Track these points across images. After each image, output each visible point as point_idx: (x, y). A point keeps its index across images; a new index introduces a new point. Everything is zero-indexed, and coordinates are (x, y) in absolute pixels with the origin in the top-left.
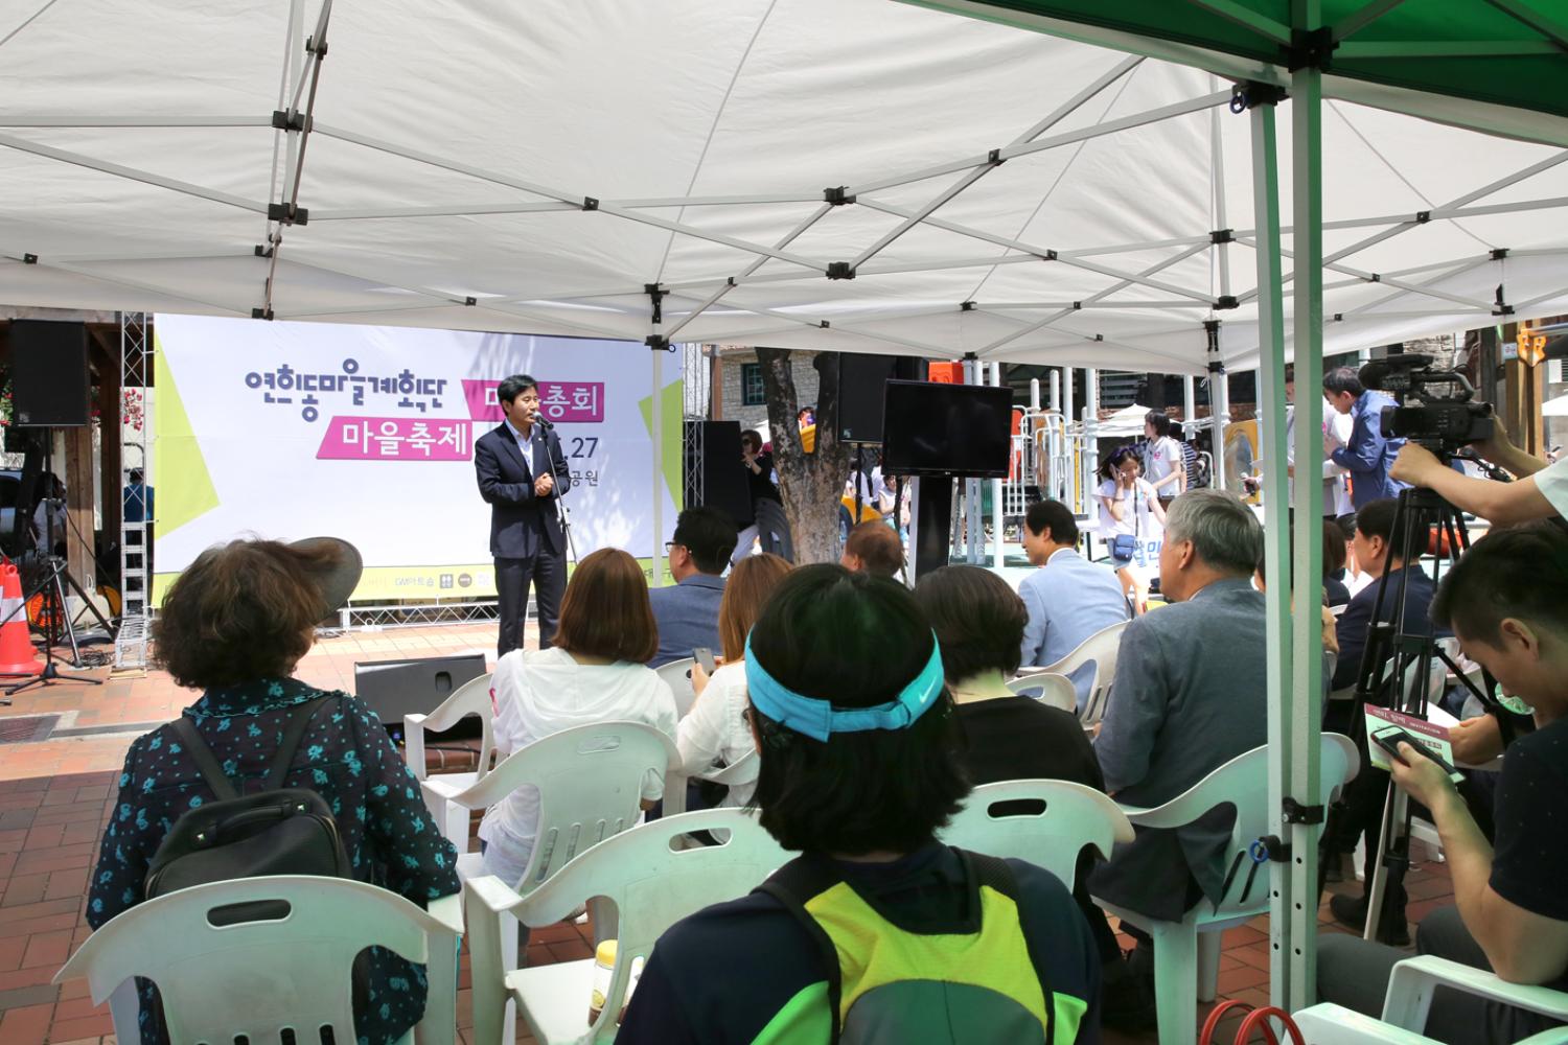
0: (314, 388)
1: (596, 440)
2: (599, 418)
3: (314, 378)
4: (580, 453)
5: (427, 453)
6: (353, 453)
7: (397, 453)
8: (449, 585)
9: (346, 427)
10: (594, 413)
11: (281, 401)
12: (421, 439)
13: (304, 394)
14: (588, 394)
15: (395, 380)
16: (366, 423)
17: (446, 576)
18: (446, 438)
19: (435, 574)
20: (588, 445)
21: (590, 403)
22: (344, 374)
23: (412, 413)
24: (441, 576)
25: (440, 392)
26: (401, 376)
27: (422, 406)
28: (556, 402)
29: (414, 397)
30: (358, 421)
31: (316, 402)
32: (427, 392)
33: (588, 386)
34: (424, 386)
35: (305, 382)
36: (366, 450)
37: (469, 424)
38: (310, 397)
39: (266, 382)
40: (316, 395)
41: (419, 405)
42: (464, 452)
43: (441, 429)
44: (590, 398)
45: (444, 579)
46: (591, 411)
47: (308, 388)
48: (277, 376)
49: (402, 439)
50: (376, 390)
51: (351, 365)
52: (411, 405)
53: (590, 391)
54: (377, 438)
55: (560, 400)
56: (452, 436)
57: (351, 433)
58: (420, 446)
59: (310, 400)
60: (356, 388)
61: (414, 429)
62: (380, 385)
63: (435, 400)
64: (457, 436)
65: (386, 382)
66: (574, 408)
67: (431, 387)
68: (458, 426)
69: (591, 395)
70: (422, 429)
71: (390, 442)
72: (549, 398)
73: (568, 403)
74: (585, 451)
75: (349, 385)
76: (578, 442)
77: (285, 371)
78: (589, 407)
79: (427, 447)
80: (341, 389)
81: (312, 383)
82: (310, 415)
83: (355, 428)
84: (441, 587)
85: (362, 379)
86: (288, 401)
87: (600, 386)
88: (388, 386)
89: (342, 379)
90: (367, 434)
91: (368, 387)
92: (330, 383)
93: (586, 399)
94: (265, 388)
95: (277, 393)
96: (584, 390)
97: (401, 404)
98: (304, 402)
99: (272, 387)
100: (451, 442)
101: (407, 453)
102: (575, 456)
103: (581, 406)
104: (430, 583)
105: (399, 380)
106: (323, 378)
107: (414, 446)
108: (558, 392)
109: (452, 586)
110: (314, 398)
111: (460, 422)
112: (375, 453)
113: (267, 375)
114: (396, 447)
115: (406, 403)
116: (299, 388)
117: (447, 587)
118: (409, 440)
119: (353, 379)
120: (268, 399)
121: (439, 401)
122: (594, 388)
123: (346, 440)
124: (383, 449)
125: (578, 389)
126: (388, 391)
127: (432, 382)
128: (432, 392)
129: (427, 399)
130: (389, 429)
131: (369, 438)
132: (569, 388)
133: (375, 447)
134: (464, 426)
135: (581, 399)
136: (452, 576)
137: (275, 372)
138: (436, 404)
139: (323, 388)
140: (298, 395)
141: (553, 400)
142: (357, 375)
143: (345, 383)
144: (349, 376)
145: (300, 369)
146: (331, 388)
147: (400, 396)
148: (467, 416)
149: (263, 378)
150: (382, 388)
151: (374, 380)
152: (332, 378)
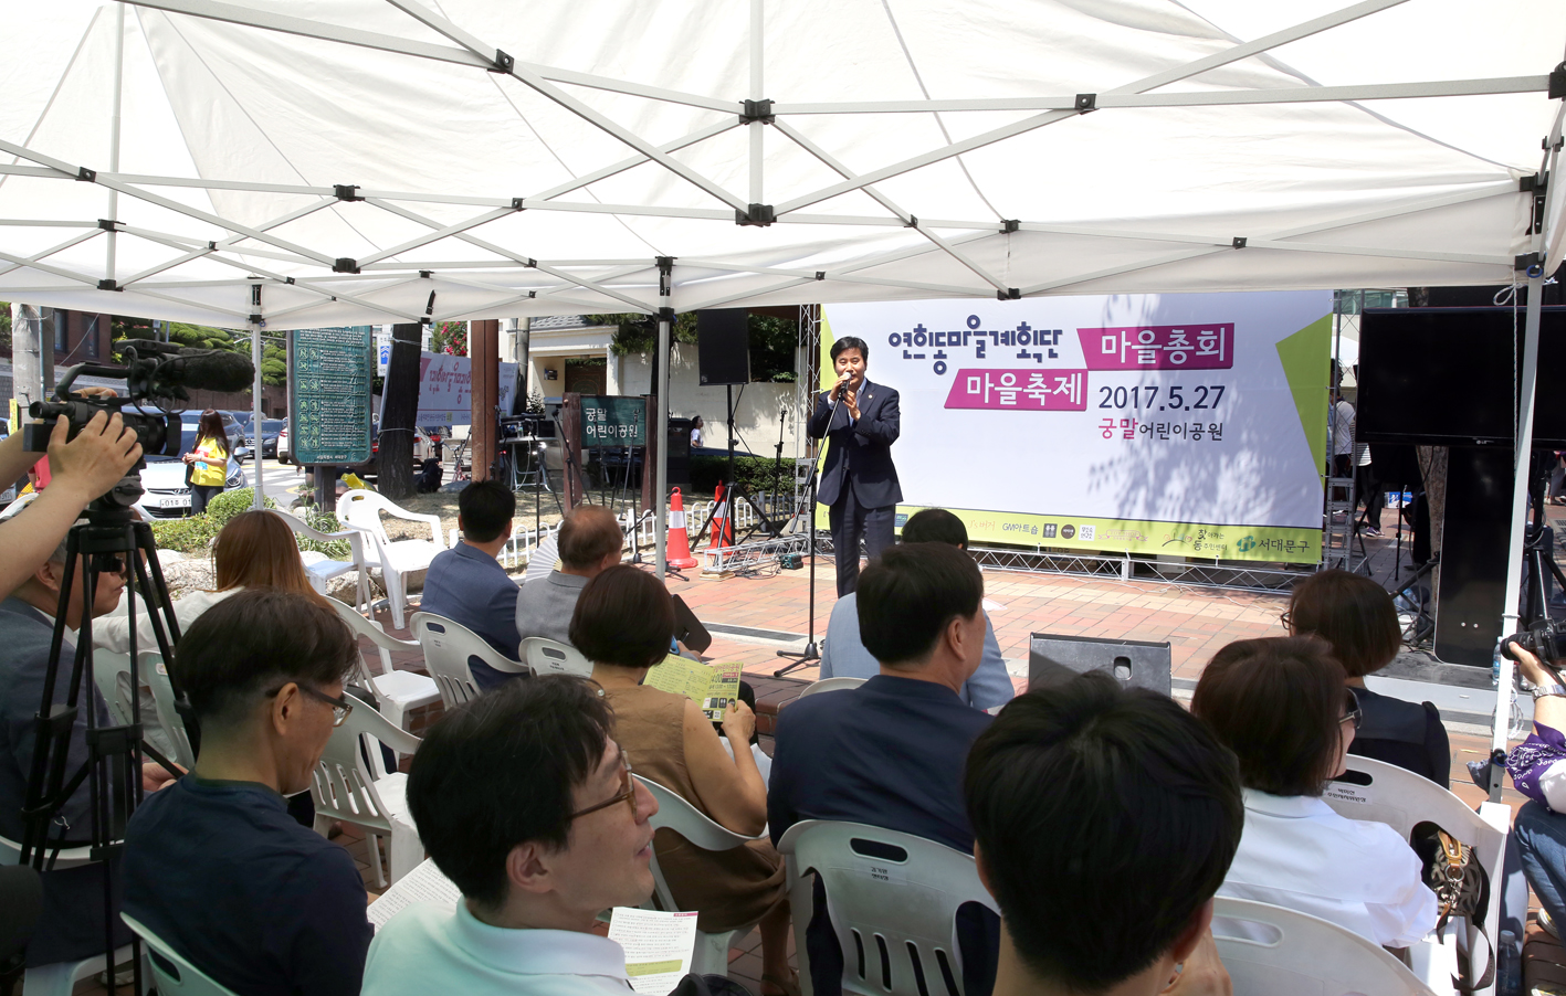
0: (943, 344)
1: (1222, 388)
2: (1228, 364)
3: (943, 334)
4: (1202, 404)
5: (1043, 404)
6: (976, 403)
7: (1015, 403)
8: (1052, 534)
9: (970, 379)
10: (1222, 359)
11: (917, 356)
12: (1037, 389)
13: (935, 350)
14: (1215, 337)
15: (1013, 333)
16: (987, 375)
17: (1051, 525)
18: (1062, 388)
19: (1040, 523)
20: (1213, 394)
21: (1217, 347)
22: (969, 329)
23: (1031, 364)
24: (1046, 525)
25: (1056, 342)
26: (1019, 328)
27: (1039, 357)
28: (1179, 347)
29: (1031, 349)
30: (980, 373)
31: (945, 356)
32: (1044, 343)
33: (1215, 328)
34: (1040, 337)
35: (936, 339)
36: (987, 401)
37: (1084, 373)
38: (940, 352)
39: (905, 341)
40: (946, 350)
41: (1035, 356)
42: (1078, 402)
43: (1057, 379)
44: (1217, 342)
45: (1048, 528)
46: (1218, 355)
47: (939, 344)
48: (914, 335)
49: (1020, 389)
50: (996, 343)
51: (974, 321)
52: (1028, 356)
53: (1217, 333)
54: (996, 389)
55: (1182, 345)
56: (1068, 386)
57: (974, 383)
58: (1037, 396)
59: (940, 355)
60: (978, 342)
61: (1031, 380)
62: (1000, 338)
63: (1051, 351)
64: (1072, 386)
65: (1006, 334)
66: (1198, 353)
67: (1047, 338)
68: (1073, 376)
69: (1219, 338)
70: (1038, 379)
71: (1009, 393)
72: (1170, 344)
73: (1192, 348)
74: (1208, 401)
75: (972, 340)
76: (1202, 391)
77: (920, 330)
78: (1217, 352)
79: (1043, 397)
80: (965, 344)
81: (942, 339)
82: (940, 368)
83: (978, 379)
84: (1044, 536)
85: (984, 333)
86: (922, 356)
87: (1230, 328)
88: (1007, 338)
89: (967, 334)
90: (988, 385)
91: (989, 340)
92: (957, 339)
93: (1212, 343)
94: (904, 346)
95: (914, 350)
96: (1211, 333)
97: (1019, 356)
98: (935, 357)
99: (910, 345)
100: (1067, 392)
101: (1024, 403)
102: (1197, 406)
103: (1207, 351)
104: (1034, 531)
105: (1017, 333)
106: (950, 335)
107: (1030, 396)
108: (1181, 337)
109: (1054, 536)
110: (944, 353)
111: (1076, 371)
112: (995, 404)
113: (905, 334)
114: (1014, 398)
115: (1024, 355)
116: (931, 344)
117: (1049, 536)
118: (1025, 391)
119: (976, 334)
120: (906, 356)
121: (1055, 352)
122: (1223, 330)
123: (970, 391)
124: (1002, 399)
125: (1203, 332)
126: (1007, 344)
127: (1048, 332)
128: (1048, 343)
129: (1043, 350)
130: (1008, 380)
131: (990, 388)
132: (1192, 332)
133: (995, 396)
134: (1079, 375)
135: (1207, 343)
136: (1056, 526)
137: (912, 331)
138: (1052, 355)
139: (951, 343)
140: (930, 351)
141: (1175, 345)
142: (978, 330)
143: (969, 337)
144: (972, 331)
145: (932, 328)
146: (958, 343)
147: (1018, 348)
148: (1084, 366)
149: (902, 338)
150: (1002, 341)
151: (994, 334)
152: (958, 334)
